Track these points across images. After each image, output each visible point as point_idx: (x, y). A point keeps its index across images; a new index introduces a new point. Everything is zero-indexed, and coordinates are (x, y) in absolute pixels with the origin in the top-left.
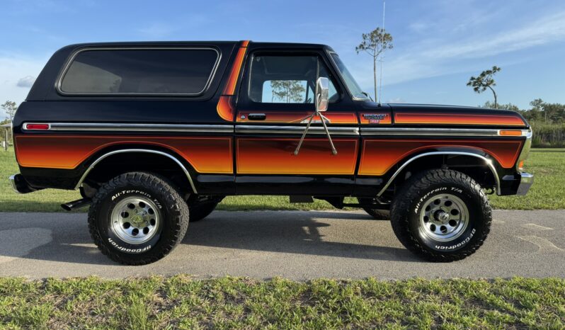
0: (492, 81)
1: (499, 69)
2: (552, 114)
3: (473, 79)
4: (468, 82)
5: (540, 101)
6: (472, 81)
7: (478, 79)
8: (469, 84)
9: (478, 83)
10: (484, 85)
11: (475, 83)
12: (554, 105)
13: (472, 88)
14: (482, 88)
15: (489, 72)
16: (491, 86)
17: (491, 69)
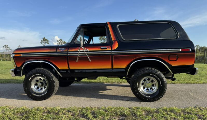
2: (203, 50)
5: (198, 45)
12: (203, 47)
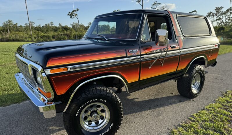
0: (77, 14)
1: (79, 10)
3: (69, 13)
4: (68, 14)
6: (69, 14)
7: (72, 13)
8: (68, 15)
9: (71, 15)
10: (74, 16)
11: (70, 14)
13: (69, 16)
14: (73, 17)
15: (75, 11)
16: (76, 16)
17: (76, 10)
